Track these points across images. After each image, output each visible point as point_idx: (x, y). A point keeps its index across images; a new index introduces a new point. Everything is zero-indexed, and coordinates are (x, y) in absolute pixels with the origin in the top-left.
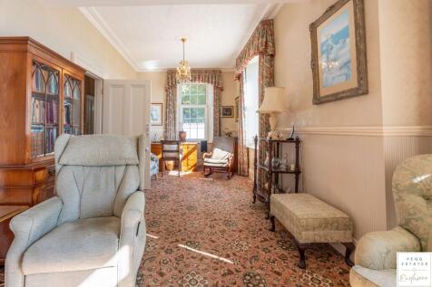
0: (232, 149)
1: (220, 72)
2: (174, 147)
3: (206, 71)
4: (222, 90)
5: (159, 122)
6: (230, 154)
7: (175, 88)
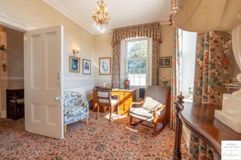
0: (164, 99)
1: (159, 25)
2: (106, 94)
3: (145, 26)
4: (160, 42)
5: (108, 72)
6: (161, 105)
7: (120, 44)
